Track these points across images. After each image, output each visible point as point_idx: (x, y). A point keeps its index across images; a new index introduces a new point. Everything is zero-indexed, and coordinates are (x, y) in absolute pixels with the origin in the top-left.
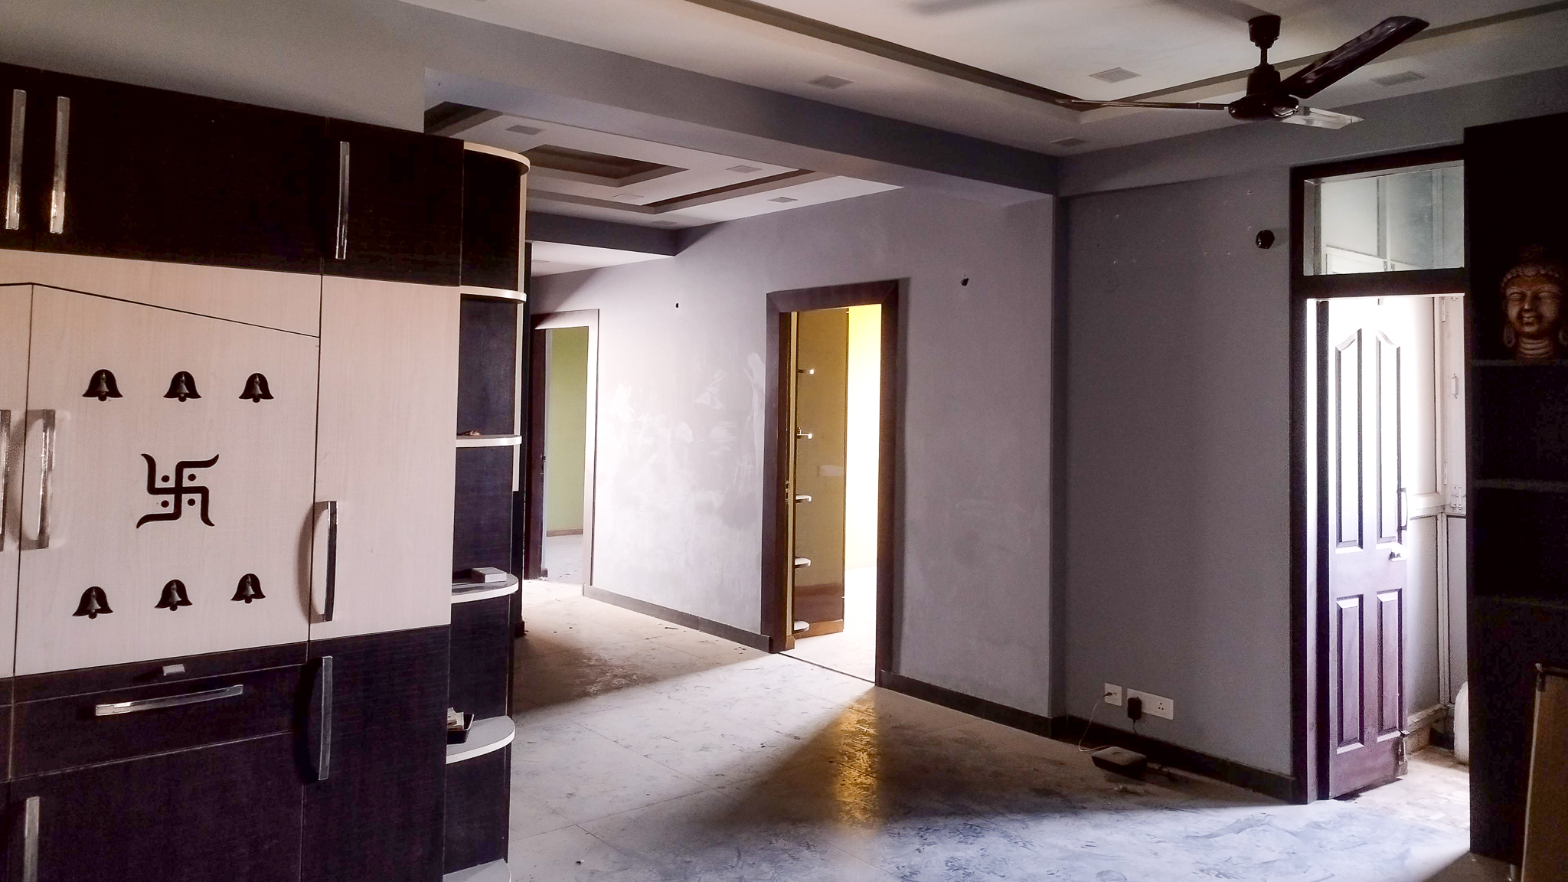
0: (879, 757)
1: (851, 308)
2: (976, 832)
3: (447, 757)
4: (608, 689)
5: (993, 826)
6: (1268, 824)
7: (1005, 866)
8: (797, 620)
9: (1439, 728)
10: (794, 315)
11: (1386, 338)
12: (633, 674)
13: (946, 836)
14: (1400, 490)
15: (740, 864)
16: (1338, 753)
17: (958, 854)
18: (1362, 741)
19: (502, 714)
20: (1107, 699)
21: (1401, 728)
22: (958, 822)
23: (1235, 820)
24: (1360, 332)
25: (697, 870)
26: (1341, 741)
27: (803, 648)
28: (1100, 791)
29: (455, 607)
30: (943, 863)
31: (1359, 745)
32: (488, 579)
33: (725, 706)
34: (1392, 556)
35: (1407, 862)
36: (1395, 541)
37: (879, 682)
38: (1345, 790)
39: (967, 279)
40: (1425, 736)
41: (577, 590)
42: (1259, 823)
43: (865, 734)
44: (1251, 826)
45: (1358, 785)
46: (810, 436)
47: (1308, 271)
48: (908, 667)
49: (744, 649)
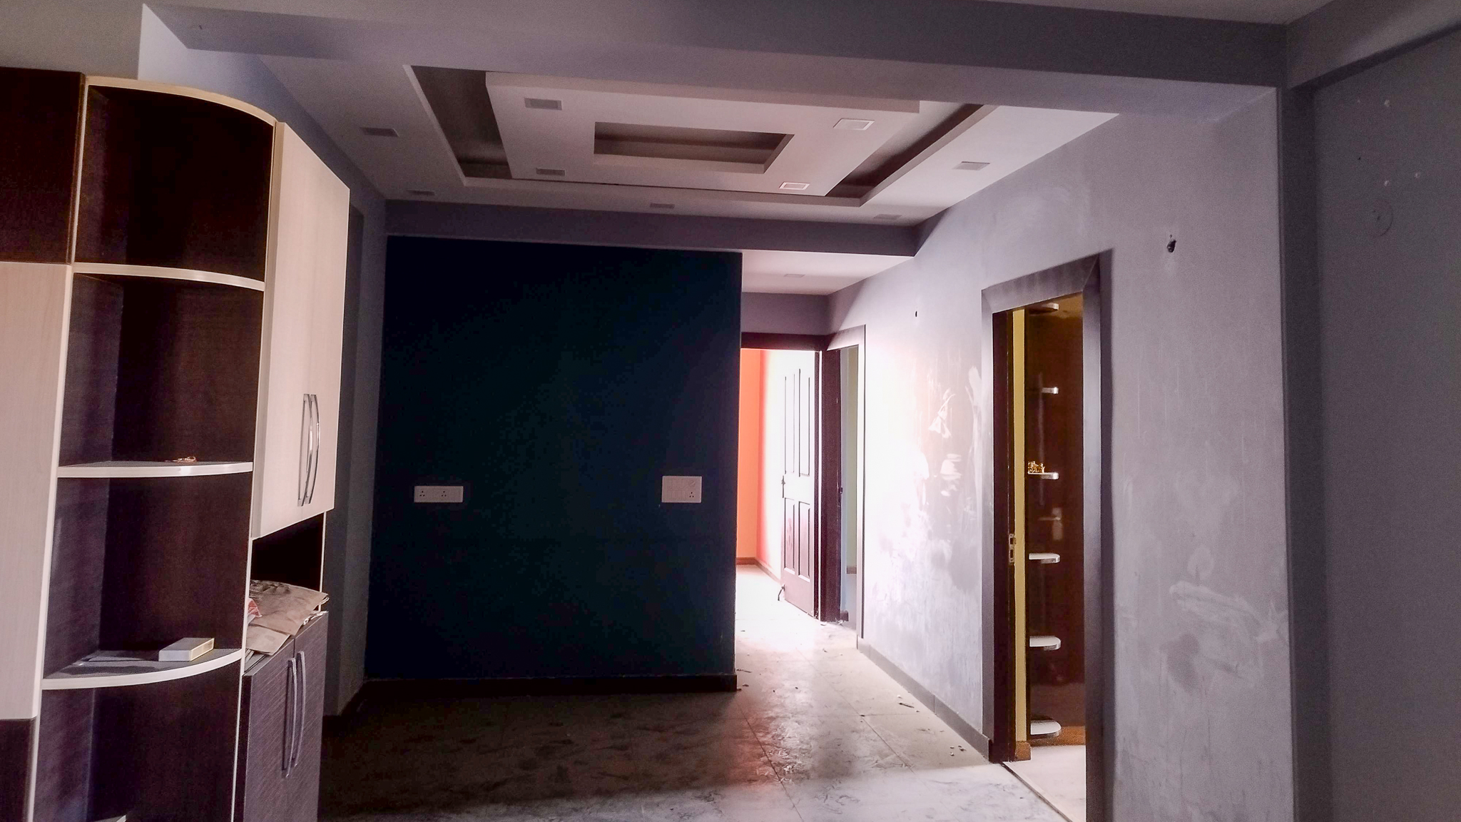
32: (163, 656)
39: (1174, 242)
46: (1055, 477)
49: (962, 750)
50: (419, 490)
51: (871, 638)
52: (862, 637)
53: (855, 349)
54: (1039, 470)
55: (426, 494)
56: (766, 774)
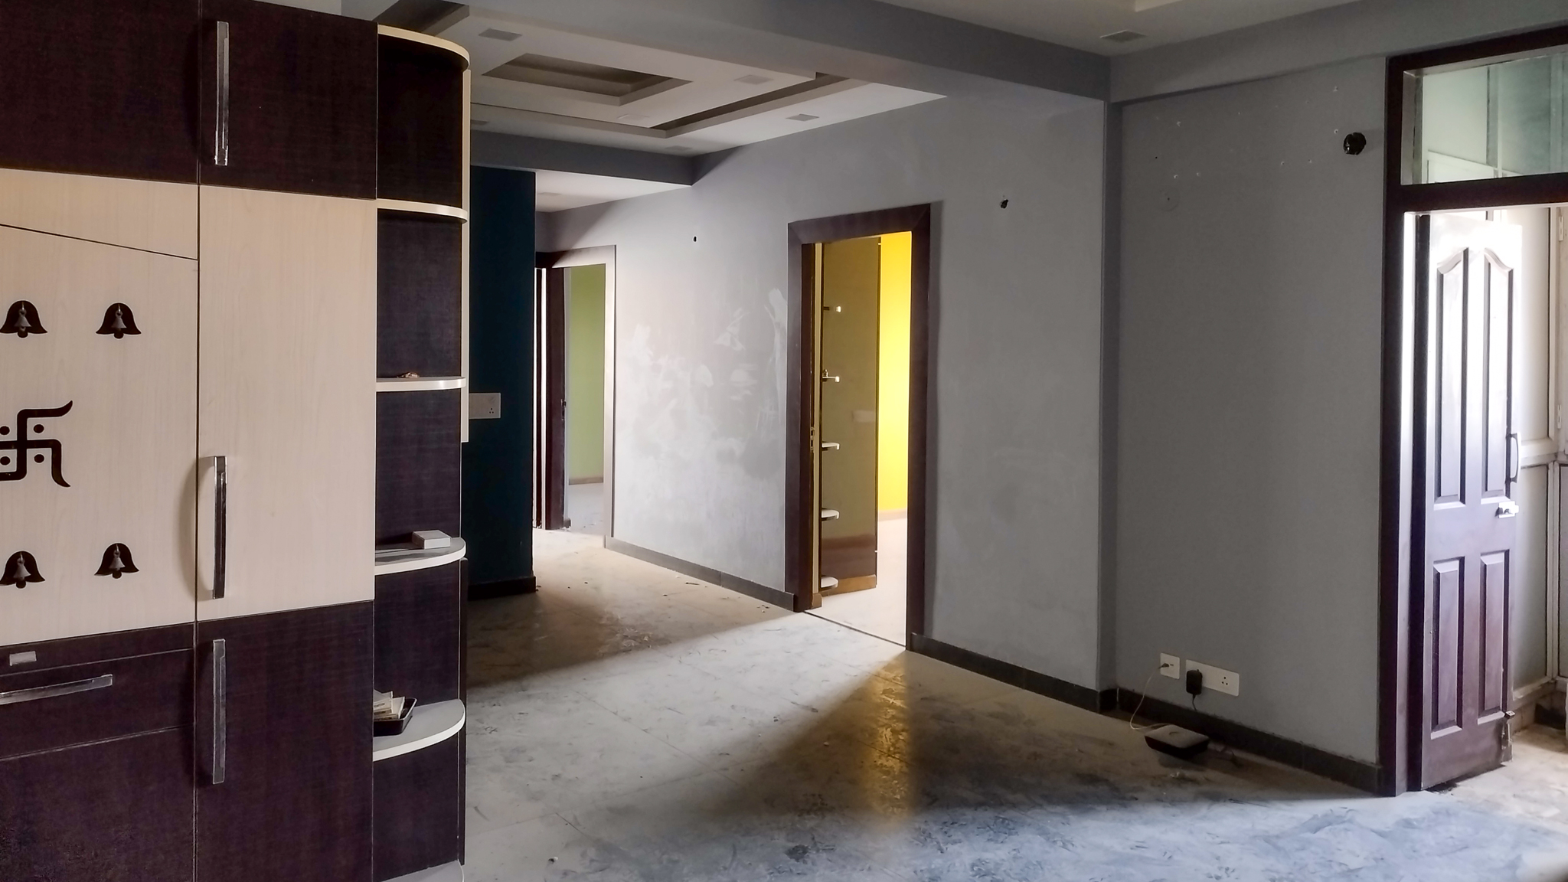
0: (904, 733)
1: (885, 237)
2: (1007, 828)
3: (374, 753)
4: (617, 651)
5: (1029, 821)
6: (1350, 821)
7: (1041, 872)
8: (824, 576)
9: (1545, 704)
10: (819, 247)
11: (1497, 260)
12: (644, 636)
13: (973, 832)
14: (1509, 436)
15: (734, 865)
16: (1432, 738)
17: (987, 856)
18: (1460, 724)
19: (454, 697)
20: (1163, 671)
21: (1505, 709)
22: (986, 815)
23: (1310, 817)
24: (1466, 252)
25: (685, 871)
26: (1436, 724)
27: (831, 606)
28: (1154, 778)
29: (379, 580)
30: (968, 867)
31: (1456, 729)
32: (428, 544)
33: (740, 672)
34: (1499, 512)
35: (1519, 872)
36: (1501, 495)
37: (910, 646)
38: (1439, 780)
39: (1007, 201)
40: (1530, 713)
41: (598, 541)
42: (1340, 820)
43: (892, 706)
44: (1330, 824)
45: (1456, 774)
46: (837, 379)
47: (1406, 180)
48: (941, 631)
49: (767, 608)
51: (627, 535)
52: (612, 536)
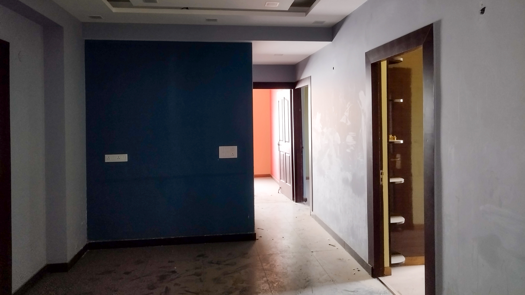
39: (484, 9)
41: (309, 212)
49: (359, 271)
50: (106, 156)
51: (316, 211)
52: (312, 211)
53: (306, 87)
54: (394, 139)
55: (110, 158)
56: (265, 289)
